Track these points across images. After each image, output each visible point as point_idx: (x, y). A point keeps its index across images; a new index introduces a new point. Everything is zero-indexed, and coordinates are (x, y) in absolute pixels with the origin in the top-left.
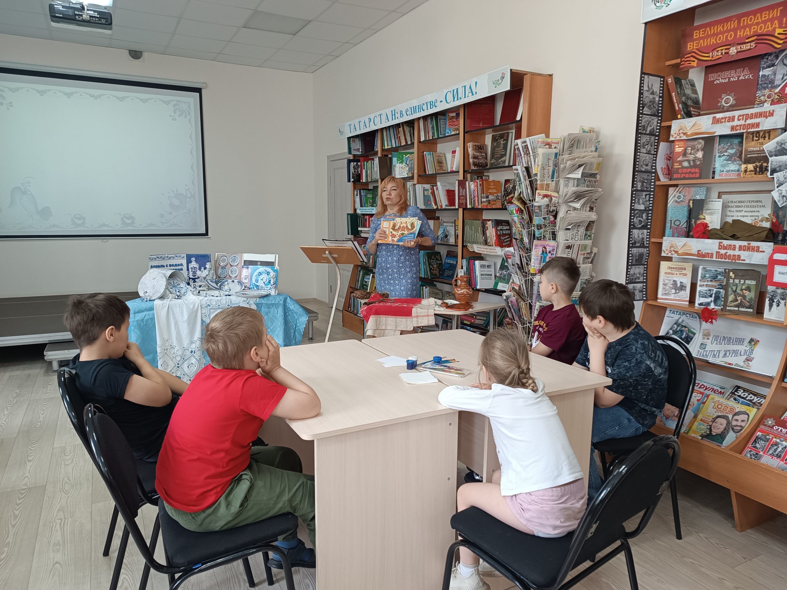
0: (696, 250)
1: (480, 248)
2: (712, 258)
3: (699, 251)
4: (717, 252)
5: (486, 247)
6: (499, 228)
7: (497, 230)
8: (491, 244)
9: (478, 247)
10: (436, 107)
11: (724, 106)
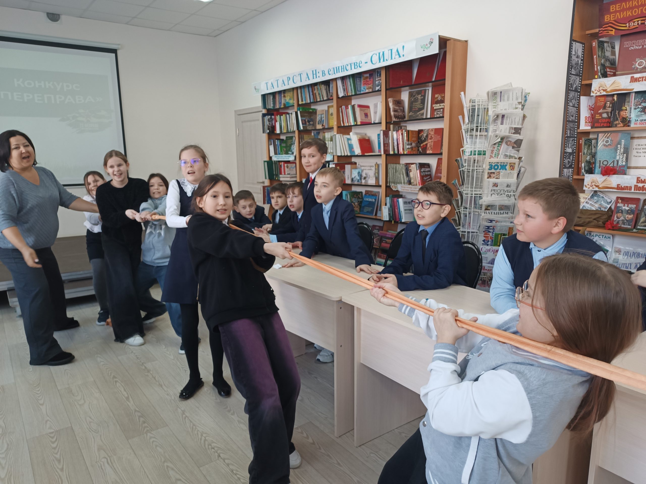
0: (616, 184)
1: (405, 187)
2: (631, 190)
3: (618, 185)
4: (635, 186)
5: (410, 186)
6: (422, 170)
7: (421, 172)
8: (415, 183)
9: (402, 187)
10: (360, 67)
11: (638, 68)
